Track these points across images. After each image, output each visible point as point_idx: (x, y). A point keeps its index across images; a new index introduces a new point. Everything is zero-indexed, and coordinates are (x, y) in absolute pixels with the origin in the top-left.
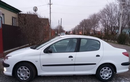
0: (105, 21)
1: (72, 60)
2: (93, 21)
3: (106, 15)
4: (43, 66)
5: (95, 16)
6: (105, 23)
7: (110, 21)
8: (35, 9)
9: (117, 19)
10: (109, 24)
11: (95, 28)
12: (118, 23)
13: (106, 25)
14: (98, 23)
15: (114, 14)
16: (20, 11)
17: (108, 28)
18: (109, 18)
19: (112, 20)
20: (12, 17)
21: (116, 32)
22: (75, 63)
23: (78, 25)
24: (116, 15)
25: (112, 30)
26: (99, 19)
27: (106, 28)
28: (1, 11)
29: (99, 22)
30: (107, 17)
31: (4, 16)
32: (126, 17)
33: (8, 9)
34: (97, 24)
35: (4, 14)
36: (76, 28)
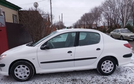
0: (108, 14)
1: (71, 55)
2: (95, 14)
3: (109, 8)
4: (41, 63)
5: (96, 9)
6: (108, 16)
7: (113, 14)
8: (36, 5)
9: (120, 11)
10: (112, 17)
11: (98, 21)
12: (121, 15)
13: (109, 19)
14: (100, 16)
15: (117, 6)
16: (20, 8)
17: (111, 21)
18: (112, 10)
19: (115, 12)
20: (13, 15)
21: (120, 25)
22: (75, 58)
23: (79, 20)
24: (119, 6)
25: (115, 23)
26: (101, 12)
27: (109, 22)
28: (1, 9)
29: (102, 15)
30: (110, 10)
31: (4, 13)
32: (130, 8)
33: (9, 7)
34: (99, 18)
35: (4, 12)
36: (77, 23)
